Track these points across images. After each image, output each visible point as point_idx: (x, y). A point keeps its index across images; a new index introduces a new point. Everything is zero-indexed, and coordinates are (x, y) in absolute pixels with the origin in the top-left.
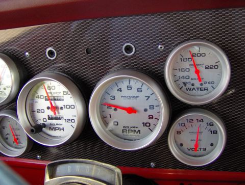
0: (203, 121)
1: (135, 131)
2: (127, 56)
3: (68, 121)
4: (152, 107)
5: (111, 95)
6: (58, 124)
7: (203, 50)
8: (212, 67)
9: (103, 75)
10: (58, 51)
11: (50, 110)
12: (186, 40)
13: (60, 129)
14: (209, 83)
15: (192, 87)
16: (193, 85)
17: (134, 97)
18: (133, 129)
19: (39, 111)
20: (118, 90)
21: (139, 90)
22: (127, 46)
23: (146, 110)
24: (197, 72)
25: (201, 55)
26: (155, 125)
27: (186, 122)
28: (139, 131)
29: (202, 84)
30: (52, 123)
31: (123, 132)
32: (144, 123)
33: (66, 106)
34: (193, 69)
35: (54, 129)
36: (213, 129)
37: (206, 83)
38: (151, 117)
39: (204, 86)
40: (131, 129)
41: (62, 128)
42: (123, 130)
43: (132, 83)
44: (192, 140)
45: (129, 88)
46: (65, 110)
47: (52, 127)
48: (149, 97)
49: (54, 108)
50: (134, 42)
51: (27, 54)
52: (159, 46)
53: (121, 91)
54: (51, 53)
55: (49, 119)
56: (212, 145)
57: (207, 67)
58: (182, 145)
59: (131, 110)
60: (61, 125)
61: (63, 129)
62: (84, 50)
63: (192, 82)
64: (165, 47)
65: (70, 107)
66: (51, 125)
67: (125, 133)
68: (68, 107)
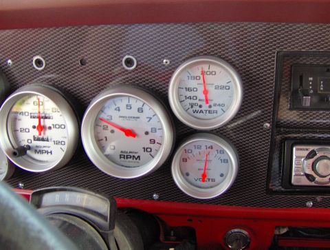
0: (212, 148)
1: (134, 156)
2: (127, 71)
3: (57, 143)
4: (154, 130)
5: (107, 114)
6: (45, 147)
7: (213, 68)
8: (222, 88)
9: (100, 90)
10: (47, 61)
11: (36, 129)
12: (195, 56)
13: (47, 152)
14: (219, 105)
15: (200, 109)
16: (200, 106)
17: (134, 118)
18: (132, 155)
19: (23, 130)
20: (116, 109)
21: (140, 110)
22: (128, 59)
23: (147, 133)
24: (206, 92)
25: (211, 73)
26: (157, 151)
27: (193, 149)
28: (139, 157)
29: (210, 107)
30: (38, 145)
31: (120, 158)
32: (144, 148)
33: (55, 126)
34: (201, 89)
35: (41, 152)
36: (223, 157)
37: (215, 105)
38: (152, 141)
39: (212, 109)
40: (131, 154)
41: (49, 151)
42: (120, 155)
43: (132, 102)
44: (199, 169)
45: (129, 107)
46: (53, 130)
47: (38, 149)
49: (41, 128)
50: (136, 55)
51: (9, 61)
52: (165, 61)
53: (119, 110)
54: (39, 63)
55: (34, 140)
56: (222, 175)
57: (217, 88)
58: (188, 174)
59: (129, 133)
60: (49, 147)
61: (51, 152)
62: (77, 60)
63: (200, 103)
64: (170, 62)
65: (60, 127)
66: (37, 146)
67: (122, 159)
68: (57, 126)
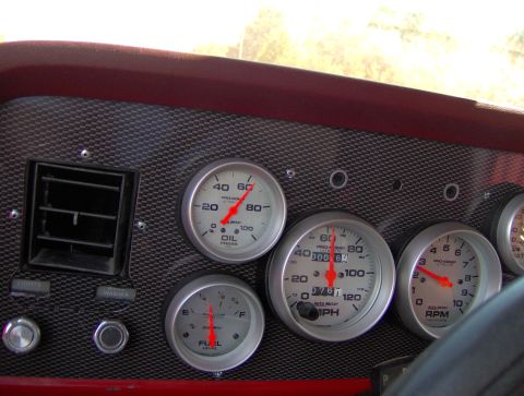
1: (442, 313)
2: (447, 201)
3: (348, 297)
4: (468, 278)
6: (328, 304)
13: (332, 312)
17: (449, 262)
18: (440, 310)
19: (296, 278)
20: (432, 251)
21: (458, 253)
23: (461, 282)
26: (468, 305)
28: (447, 313)
30: (319, 302)
31: (426, 315)
32: (455, 301)
33: (349, 273)
35: (322, 312)
38: (465, 293)
41: (335, 310)
42: (427, 312)
43: (451, 241)
45: (446, 248)
46: (347, 279)
47: (318, 308)
48: (467, 263)
50: (460, 183)
53: (435, 252)
55: (314, 294)
60: (335, 304)
61: (337, 312)
62: (391, 182)
65: (357, 273)
66: (316, 304)
67: (429, 317)
68: (353, 273)
